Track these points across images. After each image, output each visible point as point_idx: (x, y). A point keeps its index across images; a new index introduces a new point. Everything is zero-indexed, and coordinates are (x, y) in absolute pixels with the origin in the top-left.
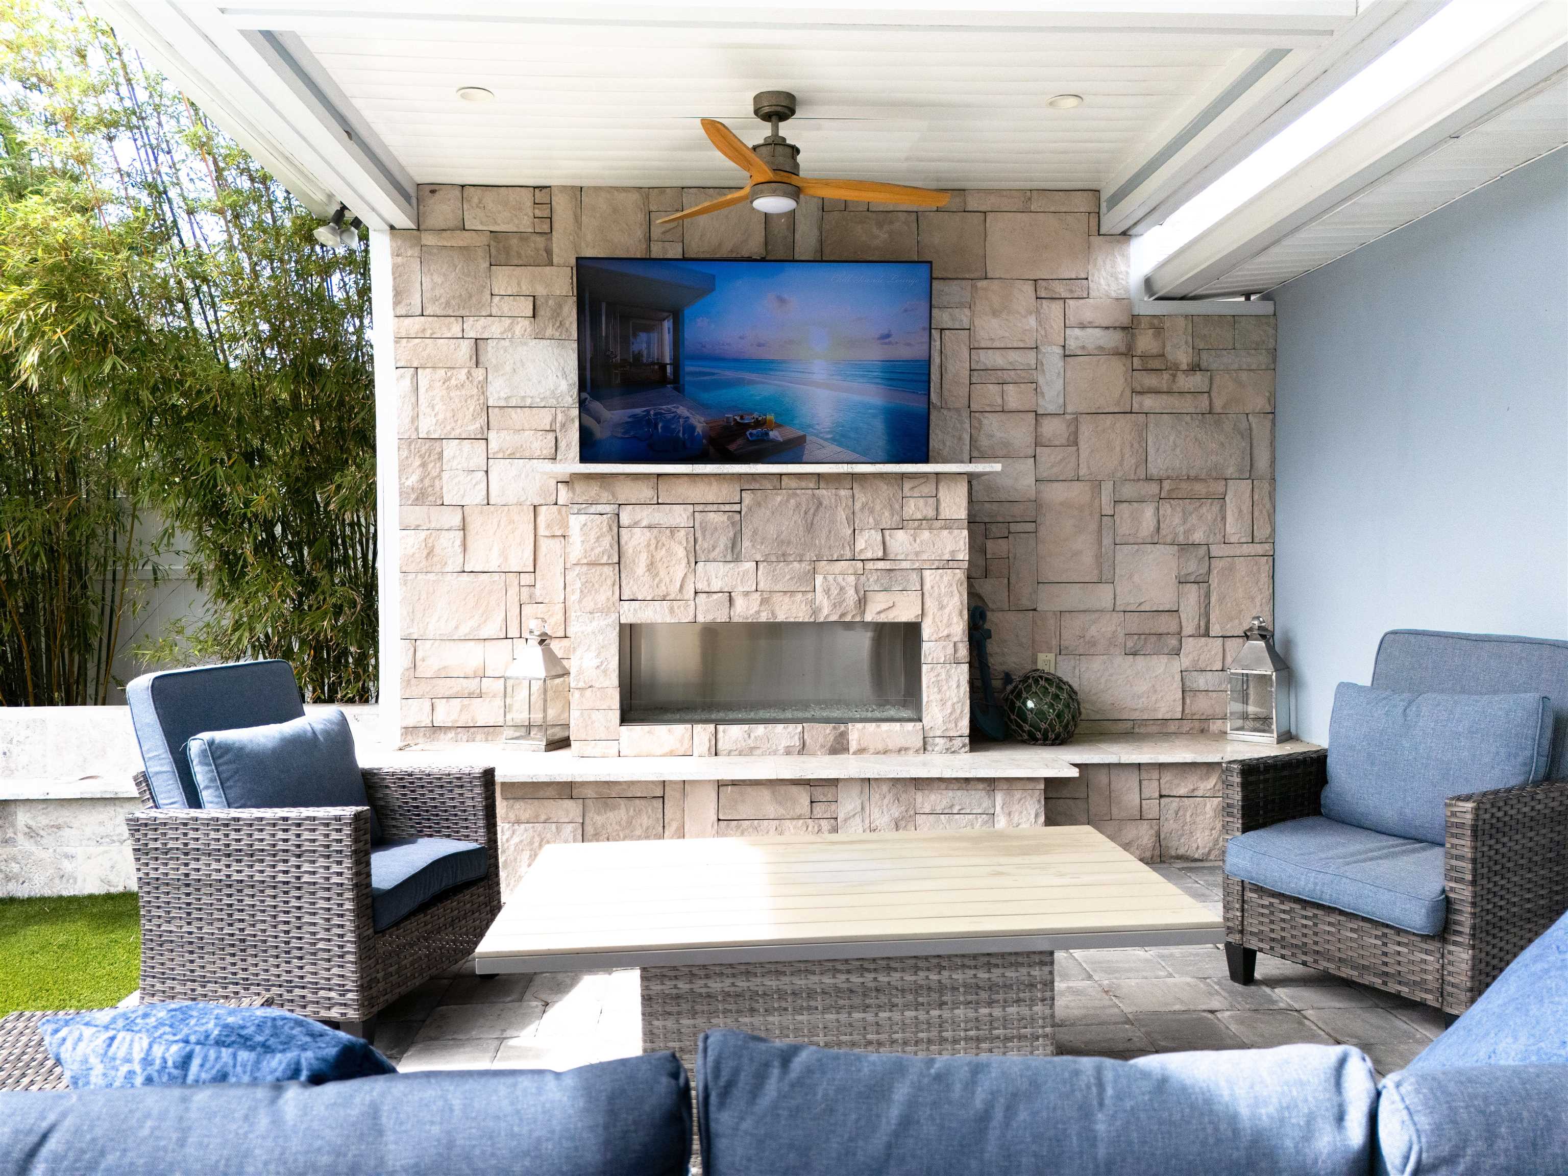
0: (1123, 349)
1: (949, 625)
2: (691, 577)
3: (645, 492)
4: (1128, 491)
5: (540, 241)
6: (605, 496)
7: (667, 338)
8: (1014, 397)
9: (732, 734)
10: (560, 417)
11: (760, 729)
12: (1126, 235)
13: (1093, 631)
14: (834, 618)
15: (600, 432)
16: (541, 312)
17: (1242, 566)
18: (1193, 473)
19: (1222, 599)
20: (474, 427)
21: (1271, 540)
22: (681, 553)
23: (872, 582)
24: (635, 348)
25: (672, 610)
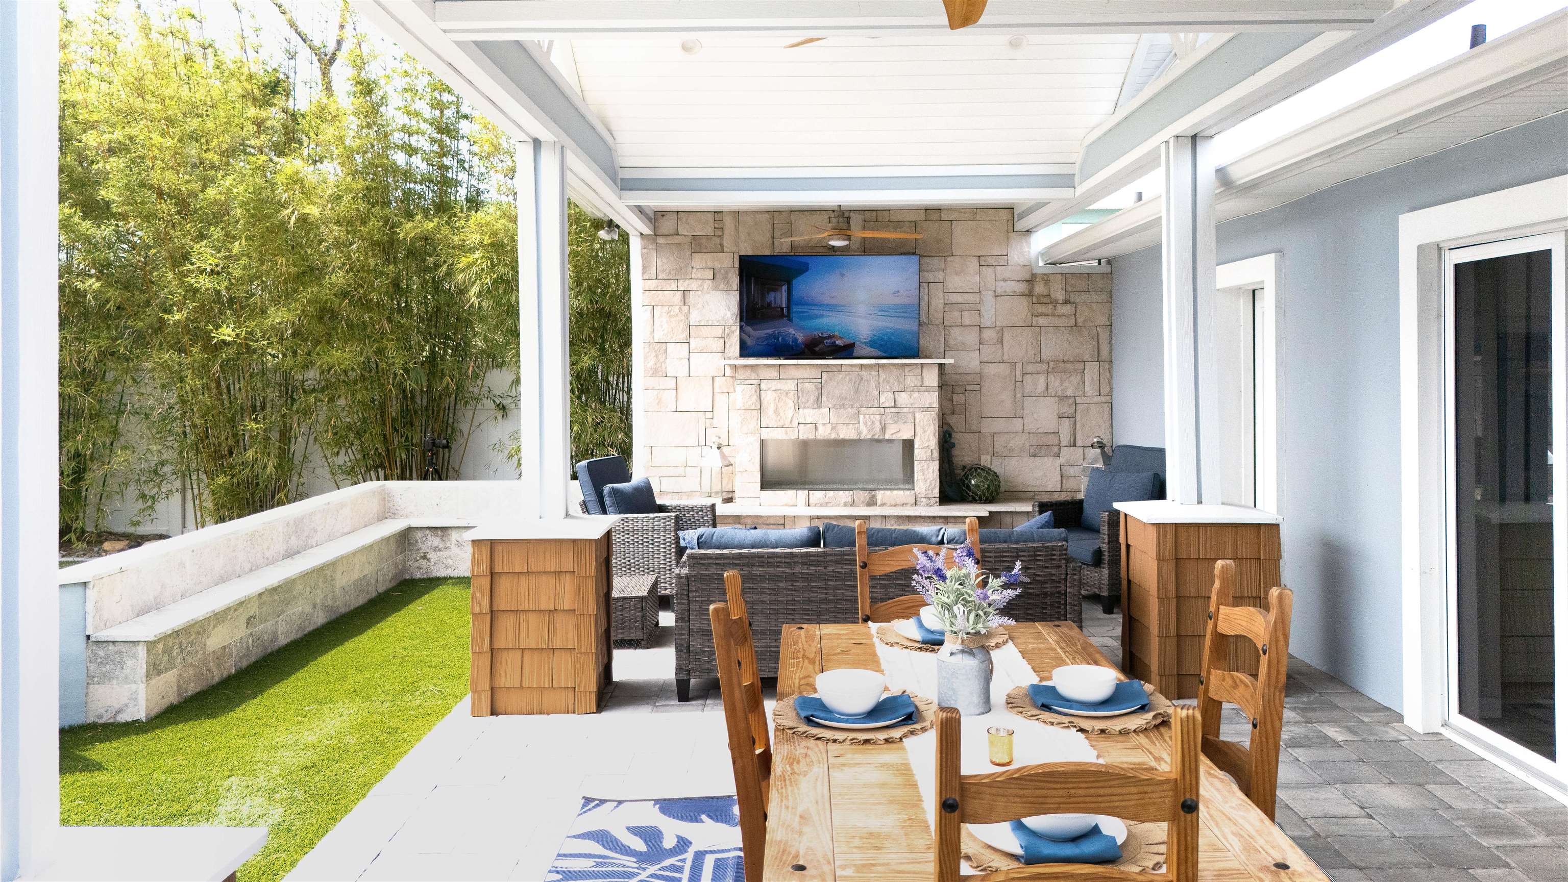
0: (1027, 292)
1: (928, 440)
2: (796, 416)
3: (774, 374)
4: (1030, 368)
5: (717, 240)
6: (753, 375)
7: (784, 294)
8: (968, 318)
9: (817, 495)
10: (727, 331)
11: (831, 493)
12: (1028, 231)
13: (1012, 444)
14: (869, 437)
15: (749, 342)
16: (717, 276)
17: (1094, 409)
18: (1066, 358)
19: (1083, 426)
20: (682, 337)
21: (1110, 393)
22: (791, 404)
23: (888, 419)
24: (768, 300)
25: (786, 433)
